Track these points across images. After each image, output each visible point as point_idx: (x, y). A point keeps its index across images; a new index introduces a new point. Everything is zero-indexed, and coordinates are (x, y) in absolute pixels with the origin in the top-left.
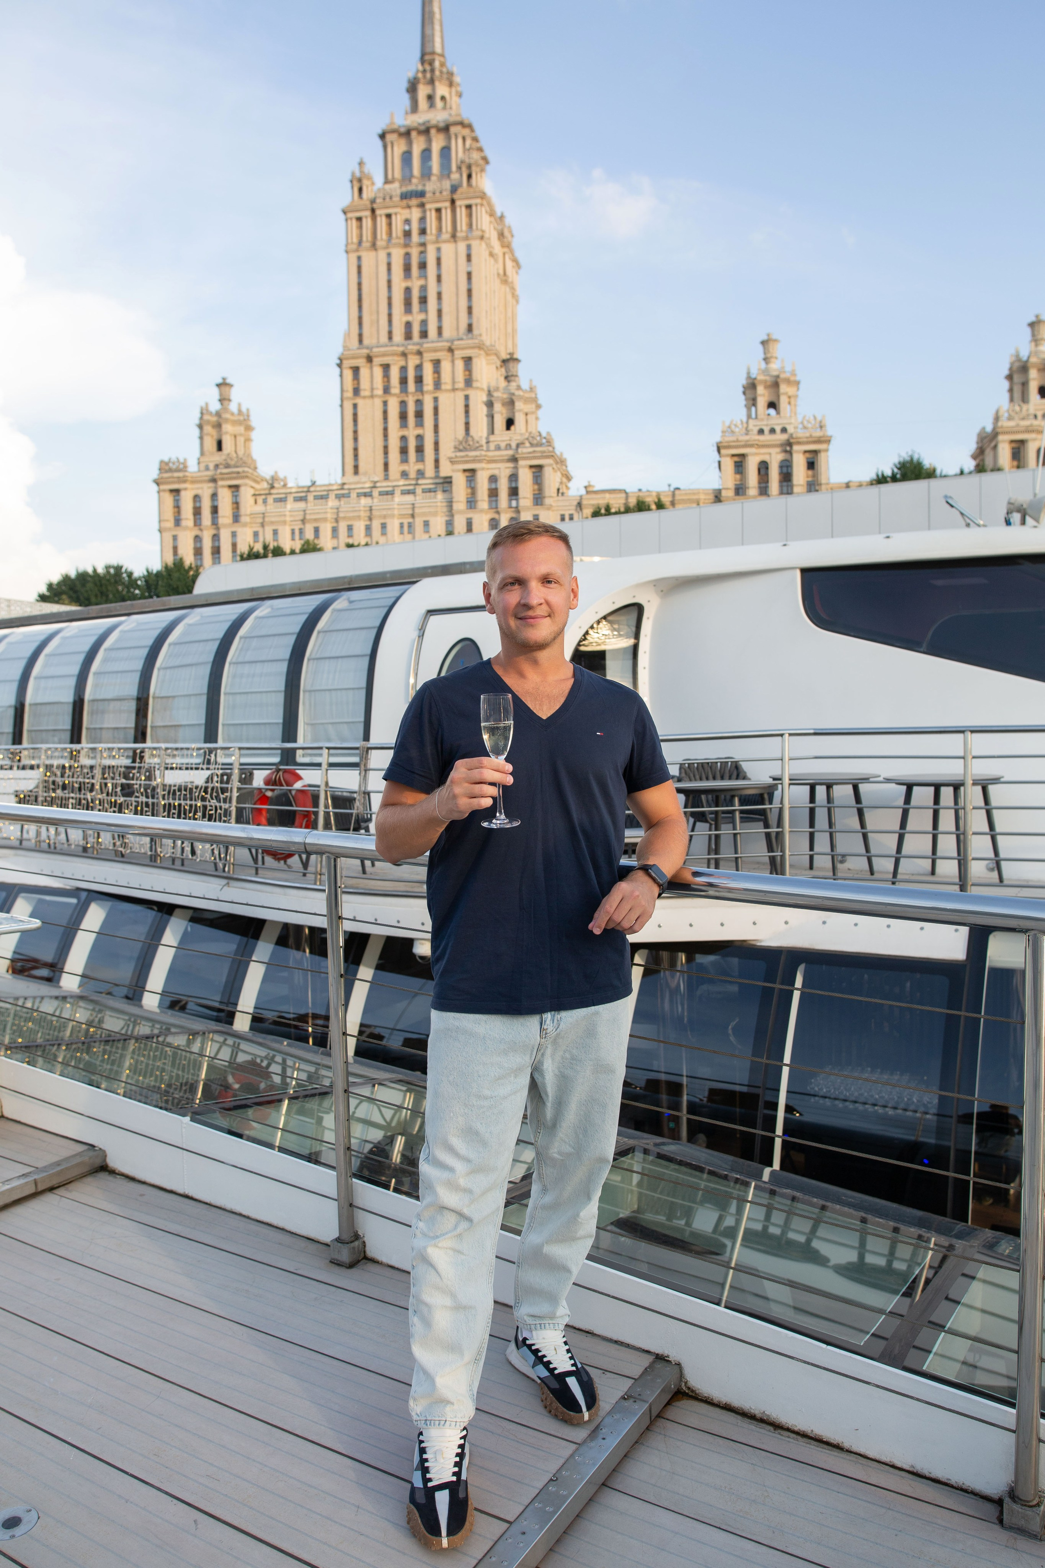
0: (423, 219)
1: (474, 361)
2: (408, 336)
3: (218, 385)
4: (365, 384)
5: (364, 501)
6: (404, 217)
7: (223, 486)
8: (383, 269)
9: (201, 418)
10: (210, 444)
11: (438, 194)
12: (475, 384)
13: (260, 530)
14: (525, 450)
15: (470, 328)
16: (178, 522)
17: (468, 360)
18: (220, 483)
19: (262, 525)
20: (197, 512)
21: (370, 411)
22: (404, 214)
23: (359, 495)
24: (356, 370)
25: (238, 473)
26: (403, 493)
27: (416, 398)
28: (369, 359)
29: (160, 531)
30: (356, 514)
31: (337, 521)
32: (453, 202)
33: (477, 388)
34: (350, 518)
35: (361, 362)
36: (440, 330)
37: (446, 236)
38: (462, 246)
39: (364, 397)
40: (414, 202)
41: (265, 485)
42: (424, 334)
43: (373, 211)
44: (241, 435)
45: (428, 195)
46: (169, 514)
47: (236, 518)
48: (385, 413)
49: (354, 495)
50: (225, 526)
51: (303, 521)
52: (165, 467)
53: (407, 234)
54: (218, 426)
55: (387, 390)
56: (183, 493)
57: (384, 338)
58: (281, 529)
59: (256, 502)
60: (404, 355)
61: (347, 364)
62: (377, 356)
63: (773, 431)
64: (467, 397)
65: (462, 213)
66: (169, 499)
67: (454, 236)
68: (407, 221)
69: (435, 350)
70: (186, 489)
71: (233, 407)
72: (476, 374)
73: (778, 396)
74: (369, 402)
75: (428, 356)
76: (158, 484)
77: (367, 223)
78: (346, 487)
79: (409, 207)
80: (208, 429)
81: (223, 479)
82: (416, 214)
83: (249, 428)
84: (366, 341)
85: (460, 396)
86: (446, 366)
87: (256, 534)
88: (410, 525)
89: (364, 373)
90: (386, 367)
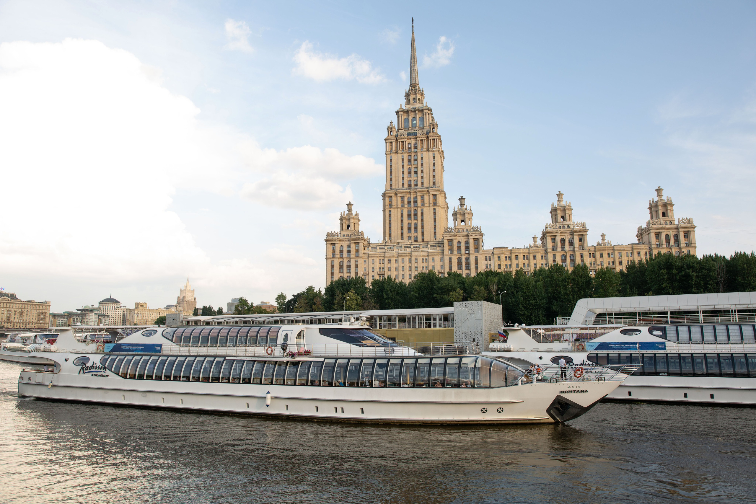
0: (416, 143)
1: (437, 196)
2: (410, 185)
3: (347, 205)
4: (394, 203)
5: (408, 250)
6: (408, 142)
7: (353, 243)
8: (400, 160)
9: (341, 216)
10: (345, 226)
11: (422, 135)
12: (438, 205)
13: (367, 260)
14: (472, 233)
15: (434, 183)
16: (333, 256)
17: (435, 196)
18: (352, 242)
19: (368, 257)
20: (341, 252)
21: (396, 214)
22: (409, 141)
23: (406, 247)
24: (390, 198)
25: (360, 238)
26: (423, 247)
27: (414, 209)
28: (396, 194)
29: (326, 259)
30: (405, 254)
31: (398, 257)
32: (428, 138)
33: (439, 206)
34: (403, 256)
35: (393, 195)
36: (422, 184)
37: (425, 150)
38: (431, 154)
39: (394, 208)
40: (412, 137)
41: (367, 242)
42: (416, 185)
43: (397, 140)
44: (357, 223)
45: (418, 135)
46: (330, 253)
47: (357, 254)
48: (402, 214)
49: (403, 247)
50: (353, 258)
51: (384, 256)
52: (328, 235)
53: (410, 148)
54: (349, 220)
55: (403, 206)
56: (336, 245)
57: (400, 186)
58: (375, 259)
59: (364, 249)
60: (410, 193)
61: (387, 195)
62: (399, 193)
63: (564, 227)
64: (435, 209)
65: (431, 142)
66: (330, 247)
67: (428, 150)
68: (410, 144)
69: (422, 192)
70: (338, 243)
71: (354, 213)
72: (438, 201)
73: (565, 214)
74: (396, 210)
75: (419, 194)
76: (326, 241)
77: (394, 144)
78: (400, 244)
79: (411, 139)
80: (344, 221)
81: (353, 240)
82: (413, 141)
83: (359, 221)
84: (393, 187)
85: (432, 208)
86: (426, 197)
87: (365, 261)
88: (426, 259)
89: (394, 199)
90: (403, 197)
